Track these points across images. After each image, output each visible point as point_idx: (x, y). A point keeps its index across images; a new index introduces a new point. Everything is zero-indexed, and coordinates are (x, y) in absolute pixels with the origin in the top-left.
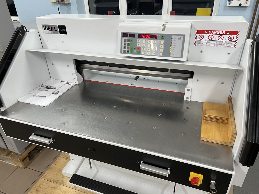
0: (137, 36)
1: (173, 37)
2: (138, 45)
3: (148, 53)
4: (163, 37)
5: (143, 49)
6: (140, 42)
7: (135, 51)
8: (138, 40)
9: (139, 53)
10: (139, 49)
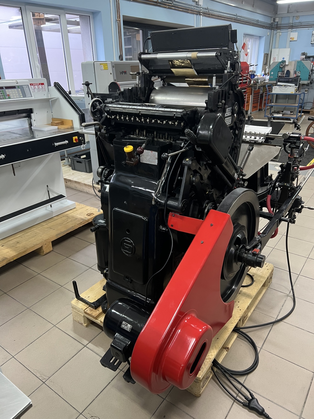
0: (4, 88)
1: (23, 86)
2: (8, 93)
3: (15, 97)
4: (19, 87)
5: (11, 95)
6: (8, 91)
7: (7, 97)
8: (6, 90)
9: (9, 98)
10: (8, 95)
